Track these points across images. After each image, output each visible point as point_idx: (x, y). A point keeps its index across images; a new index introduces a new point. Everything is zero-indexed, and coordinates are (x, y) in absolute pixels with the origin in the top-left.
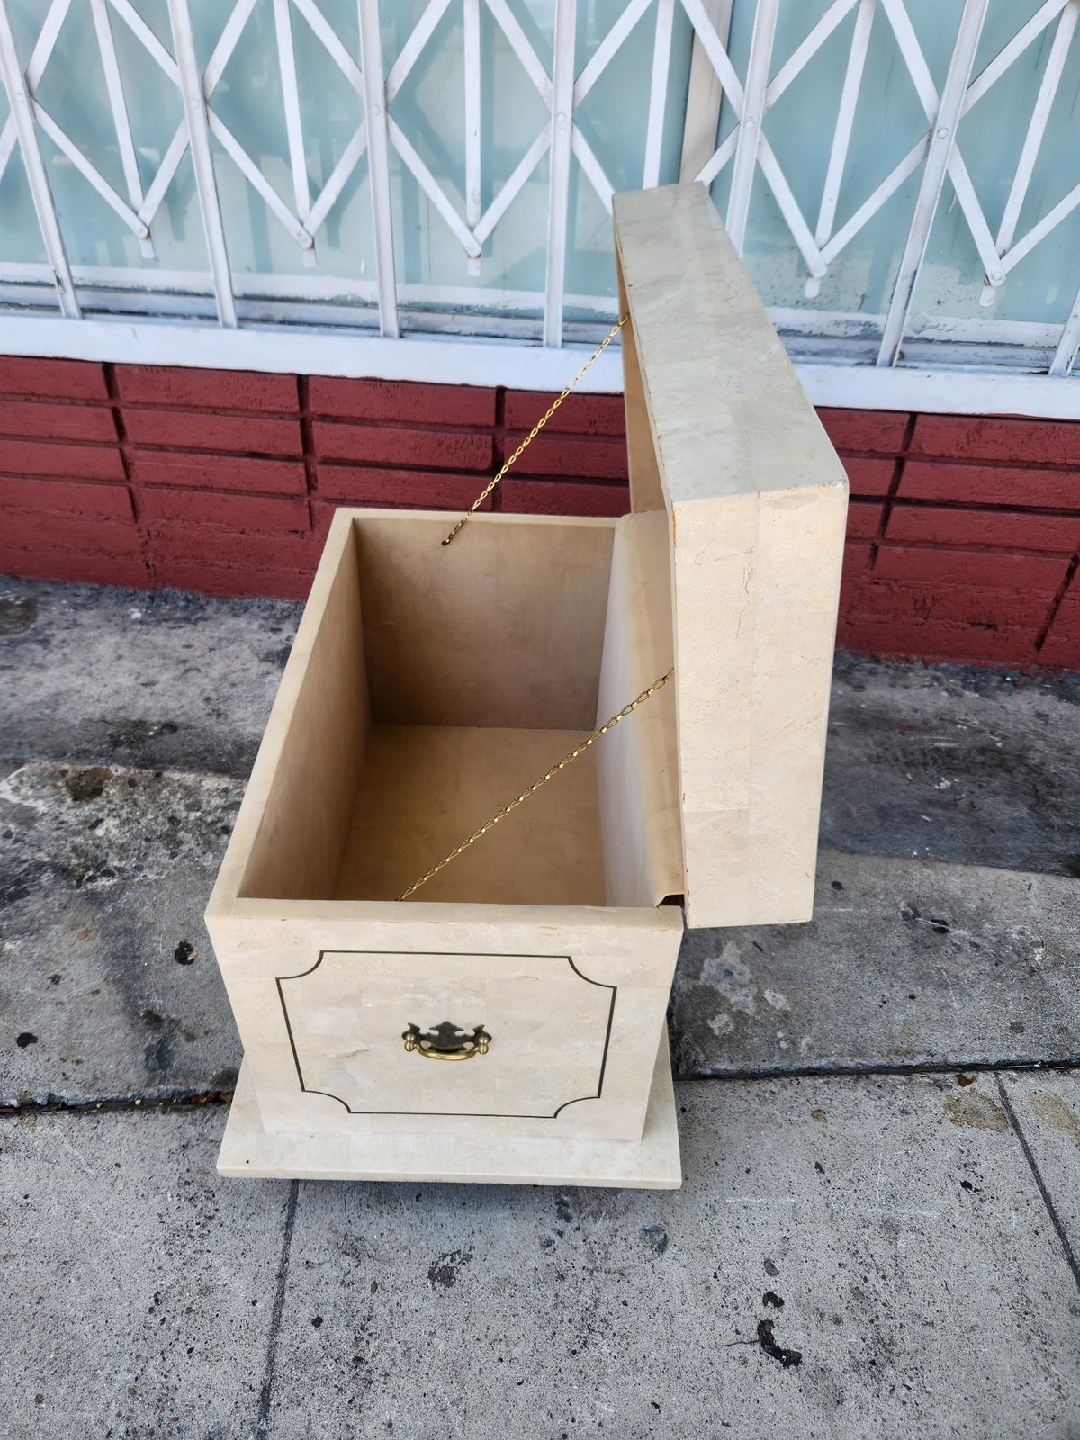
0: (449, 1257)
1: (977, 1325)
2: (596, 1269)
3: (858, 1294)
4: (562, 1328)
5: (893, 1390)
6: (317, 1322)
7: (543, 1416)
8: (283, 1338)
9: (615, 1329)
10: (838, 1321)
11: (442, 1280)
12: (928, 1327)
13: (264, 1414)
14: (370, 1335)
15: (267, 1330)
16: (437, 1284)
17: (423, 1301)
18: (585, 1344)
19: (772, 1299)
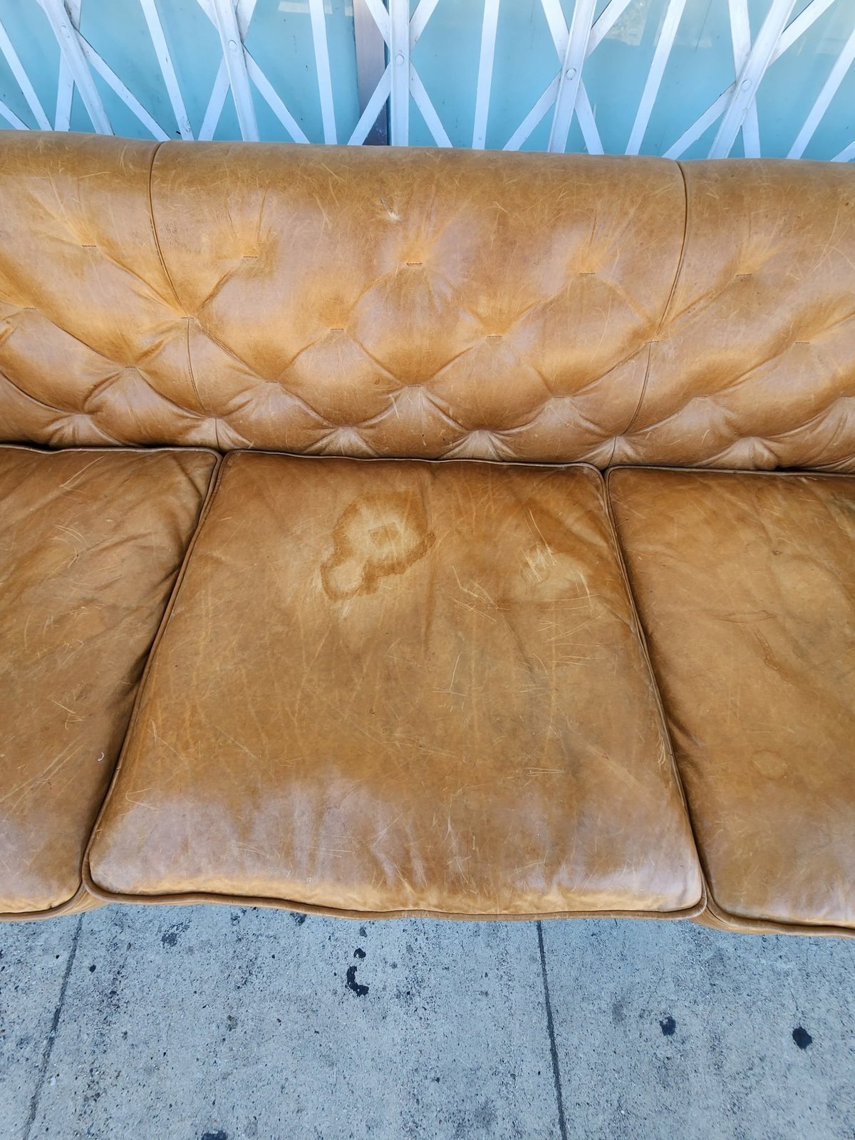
0: (176, 927)
1: (474, 969)
2: (261, 935)
3: (410, 949)
4: (234, 972)
5: (416, 1010)
6: (93, 969)
7: (214, 1027)
8: (71, 979)
9: (264, 973)
10: (394, 966)
11: (170, 942)
12: (445, 971)
13: (54, 1028)
14: (122, 977)
15: (63, 974)
16: (166, 944)
17: (156, 955)
18: (245, 983)
19: (360, 953)
